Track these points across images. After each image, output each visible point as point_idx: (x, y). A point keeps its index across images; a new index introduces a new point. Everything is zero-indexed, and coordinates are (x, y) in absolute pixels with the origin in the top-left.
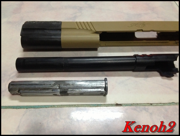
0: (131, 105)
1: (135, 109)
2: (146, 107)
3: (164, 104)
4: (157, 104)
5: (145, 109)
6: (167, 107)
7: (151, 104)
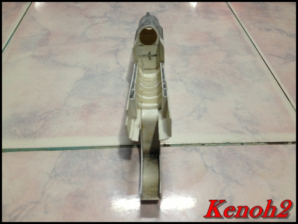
0: (181, 145)
1: (184, 150)
2: (197, 147)
3: (218, 144)
4: (210, 144)
5: (196, 149)
6: (220, 147)
7: (203, 144)
